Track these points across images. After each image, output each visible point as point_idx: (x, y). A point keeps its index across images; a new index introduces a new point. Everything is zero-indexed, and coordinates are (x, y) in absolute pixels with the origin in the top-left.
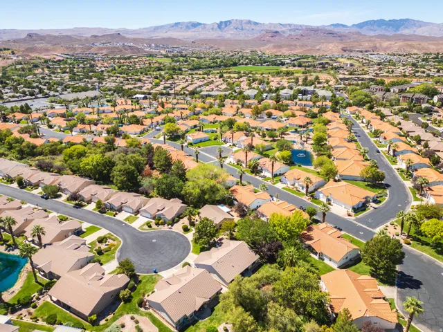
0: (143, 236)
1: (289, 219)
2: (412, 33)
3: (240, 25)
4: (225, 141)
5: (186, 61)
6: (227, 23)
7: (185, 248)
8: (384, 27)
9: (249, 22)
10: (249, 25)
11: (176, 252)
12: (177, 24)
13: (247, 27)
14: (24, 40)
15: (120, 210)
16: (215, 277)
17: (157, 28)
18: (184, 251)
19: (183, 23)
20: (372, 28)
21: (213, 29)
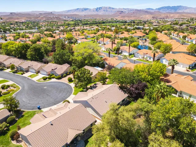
0: (38, 85)
1: (151, 66)
2: (183, 11)
3: (106, 9)
4: (99, 43)
5: (81, 22)
6: (100, 8)
7: (68, 92)
8: (170, 9)
9: (110, 8)
10: (110, 9)
11: (61, 94)
12: (78, 9)
13: (109, 10)
14: (9, 15)
15: (27, 71)
16: (89, 110)
17: (69, 11)
18: (67, 93)
19: (80, 9)
20: (165, 10)
21: (94, 11)
